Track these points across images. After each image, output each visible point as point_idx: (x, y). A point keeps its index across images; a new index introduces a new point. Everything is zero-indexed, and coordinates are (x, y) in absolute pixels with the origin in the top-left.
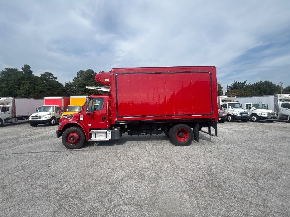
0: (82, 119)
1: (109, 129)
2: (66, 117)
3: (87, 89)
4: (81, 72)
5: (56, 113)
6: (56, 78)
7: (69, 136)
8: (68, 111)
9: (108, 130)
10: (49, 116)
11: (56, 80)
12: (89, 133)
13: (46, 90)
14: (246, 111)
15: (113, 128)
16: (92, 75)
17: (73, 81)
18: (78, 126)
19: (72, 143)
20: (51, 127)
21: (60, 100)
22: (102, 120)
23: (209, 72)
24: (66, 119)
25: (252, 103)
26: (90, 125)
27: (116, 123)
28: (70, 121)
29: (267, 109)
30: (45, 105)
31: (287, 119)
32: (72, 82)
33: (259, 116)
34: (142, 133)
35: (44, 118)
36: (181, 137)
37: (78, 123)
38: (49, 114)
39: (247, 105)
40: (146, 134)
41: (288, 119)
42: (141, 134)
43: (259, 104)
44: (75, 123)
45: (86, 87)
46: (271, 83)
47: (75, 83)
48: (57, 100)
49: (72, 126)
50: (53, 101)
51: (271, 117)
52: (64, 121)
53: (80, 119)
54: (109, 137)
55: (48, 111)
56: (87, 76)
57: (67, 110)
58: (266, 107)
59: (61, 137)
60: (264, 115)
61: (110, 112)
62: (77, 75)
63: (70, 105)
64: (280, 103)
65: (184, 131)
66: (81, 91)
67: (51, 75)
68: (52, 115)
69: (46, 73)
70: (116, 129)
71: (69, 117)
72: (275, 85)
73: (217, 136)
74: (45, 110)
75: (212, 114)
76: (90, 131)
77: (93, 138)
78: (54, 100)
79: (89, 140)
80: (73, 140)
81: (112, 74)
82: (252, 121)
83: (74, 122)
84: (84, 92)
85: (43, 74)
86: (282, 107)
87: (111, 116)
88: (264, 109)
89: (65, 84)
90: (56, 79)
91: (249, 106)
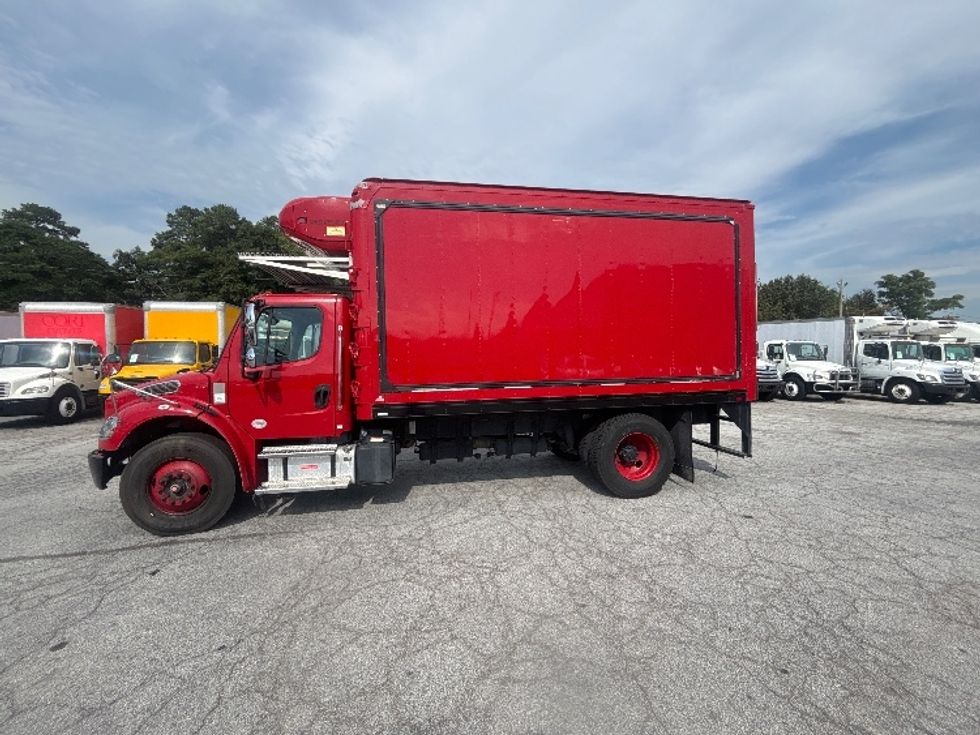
0: (220, 398)
1: (345, 439)
2: (138, 390)
3: (243, 263)
4: (187, 213)
5: (81, 369)
6: (75, 231)
7: (160, 476)
8: (137, 363)
9: (339, 445)
10: (47, 382)
11: (73, 238)
12: (257, 459)
13: (29, 276)
14: (772, 365)
15: (364, 433)
16: (233, 227)
17: (151, 248)
18: (204, 432)
19: (174, 508)
20: (57, 428)
21: (98, 319)
22: (316, 400)
23: (732, 222)
24: (142, 397)
25: (785, 343)
26: (259, 424)
27: (380, 414)
28: (161, 407)
29: (825, 359)
30: (27, 337)
31: (879, 392)
32: (148, 248)
33: (806, 383)
34: (475, 452)
35: (24, 392)
36: (626, 464)
37: (201, 417)
38: (42, 377)
39: (771, 347)
40: (489, 454)
41: (882, 392)
42: (470, 455)
43: (801, 344)
44: (187, 418)
45: (241, 258)
46: (816, 282)
47: (159, 256)
48: (83, 318)
49: (174, 431)
50: (62, 322)
51: (841, 384)
52: (131, 408)
53: (211, 399)
54: (345, 476)
55: (42, 363)
56: (211, 228)
57: (134, 358)
58: (821, 355)
59: (115, 483)
60: (821, 377)
61: (351, 369)
62: (170, 223)
63: (142, 337)
64: (859, 343)
65: (641, 442)
66: (184, 285)
67: (52, 216)
68: (59, 381)
69: (28, 207)
70: (373, 440)
71: (155, 391)
72: (823, 290)
73: (750, 456)
74: (27, 357)
75: (738, 376)
76: (260, 451)
77: (274, 483)
78: (68, 318)
79: (258, 491)
80: (179, 493)
81: (361, 202)
82: (784, 397)
83: (182, 410)
84: (197, 289)
85: (14, 209)
86: (866, 353)
87: (354, 384)
88: (818, 359)
89: (115, 256)
90: (76, 236)
91: (776, 350)
